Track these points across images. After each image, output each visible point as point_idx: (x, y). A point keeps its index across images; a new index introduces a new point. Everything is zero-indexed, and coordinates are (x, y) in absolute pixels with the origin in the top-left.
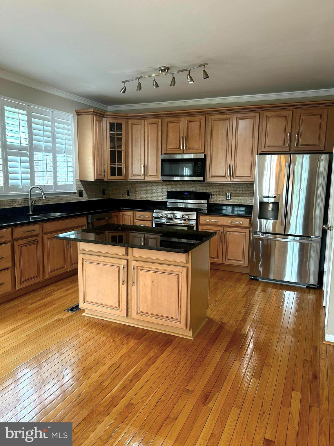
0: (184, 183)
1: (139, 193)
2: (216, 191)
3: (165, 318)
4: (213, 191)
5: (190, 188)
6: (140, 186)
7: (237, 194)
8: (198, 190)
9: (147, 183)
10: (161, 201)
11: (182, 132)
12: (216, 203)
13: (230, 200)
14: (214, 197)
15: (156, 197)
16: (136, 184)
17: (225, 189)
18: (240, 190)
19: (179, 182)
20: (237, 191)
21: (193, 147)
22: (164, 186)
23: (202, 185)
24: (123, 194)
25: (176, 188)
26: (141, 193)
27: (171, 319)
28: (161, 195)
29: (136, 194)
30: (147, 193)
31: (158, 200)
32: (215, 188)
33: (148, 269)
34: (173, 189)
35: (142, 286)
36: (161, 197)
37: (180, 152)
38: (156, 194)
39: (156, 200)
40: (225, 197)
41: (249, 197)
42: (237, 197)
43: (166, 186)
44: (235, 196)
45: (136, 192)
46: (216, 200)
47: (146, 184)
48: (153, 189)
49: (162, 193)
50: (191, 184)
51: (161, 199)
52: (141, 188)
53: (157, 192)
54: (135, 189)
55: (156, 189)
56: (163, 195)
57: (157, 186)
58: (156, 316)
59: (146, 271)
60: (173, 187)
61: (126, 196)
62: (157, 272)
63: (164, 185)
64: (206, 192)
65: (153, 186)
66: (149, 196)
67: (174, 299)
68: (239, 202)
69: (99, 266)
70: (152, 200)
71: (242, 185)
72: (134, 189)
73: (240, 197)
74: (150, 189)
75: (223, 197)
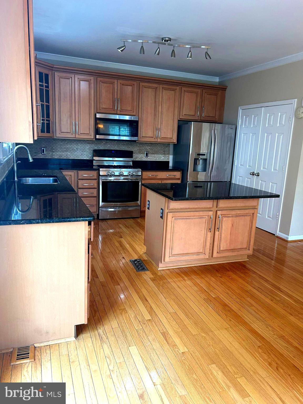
0: (108, 141)
1: (57, 151)
2: (137, 149)
3: (238, 250)
4: (134, 149)
5: (113, 147)
6: (58, 143)
7: (154, 152)
8: (121, 149)
9: (67, 141)
10: (83, 159)
11: (116, 94)
12: (136, 160)
13: (148, 157)
14: (135, 154)
15: (77, 156)
16: (54, 142)
17: (144, 148)
18: (155, 149)
19: (102, 141)
20: (153, 150)
21: (126, 109)
22: (87, 145)
23: (125, 144)
24: (35, 153)
25: (99, 146)
26: (60, 151)
27: (242, 249)
28: (83, 153)
29: (54, 152)
30: (66, 151)
31: (80, 158)
32: (135, 147)
33: (229, 215)
34: (96, 148)
35: (224, 230)
36: (83, 156)
37: (113, 112)
38: (77, 153)
39: (77, 158)
40: (144, 155)
41: (162, 154)
42: (153, 155)
43: (88, 145)
44: (152, 154)
45: (53, 150)
46: (136, 158)
47: (65, 142)
48: (74, 147)
49: (84, 151)
50: (114, 143)
51: (83, 157)
52: (60, 146)
53: (78, 150)
54: (52, 147)
55: (77, 147)
56: (85, 153)
57: (78, 144)
58: (232, 250)
59: (228, 217)
60: (96, 145)
61: (41, 154)
62: (236, 216)
63: (87, 143)
64: (128, 150)
65: (74, 144)
66: (70, 154)
67: (247, 234)
68: (155, 159)
69: (188, 221)
70: (73, 158)
71: (156, 145)
72: (50, 147)
73: (156, 155)
74: (70, 147)
75: (142, 155)
